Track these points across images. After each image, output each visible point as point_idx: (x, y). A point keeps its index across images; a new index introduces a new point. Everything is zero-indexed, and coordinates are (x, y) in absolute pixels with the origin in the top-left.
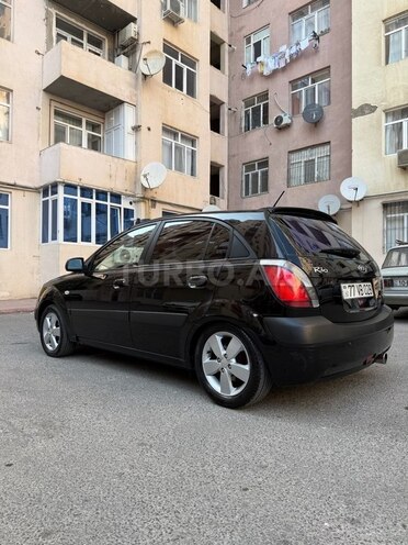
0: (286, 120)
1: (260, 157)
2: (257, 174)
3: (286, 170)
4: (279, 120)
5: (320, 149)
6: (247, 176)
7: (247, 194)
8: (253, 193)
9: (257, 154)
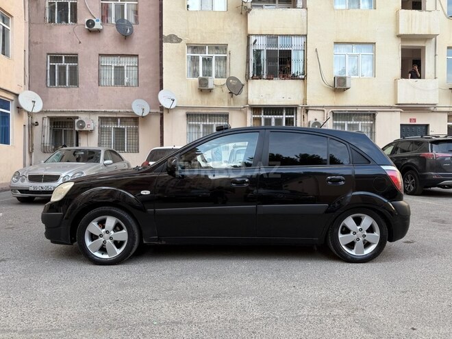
0: (98, 25)
1: (68, 52)
2: (65, 67)
3: (97, 69)
4: (90, 23)
5: (129, 59)
6: (53, 67)
7: (53, 83)
8: (60, 83)
9: (65, 48)
